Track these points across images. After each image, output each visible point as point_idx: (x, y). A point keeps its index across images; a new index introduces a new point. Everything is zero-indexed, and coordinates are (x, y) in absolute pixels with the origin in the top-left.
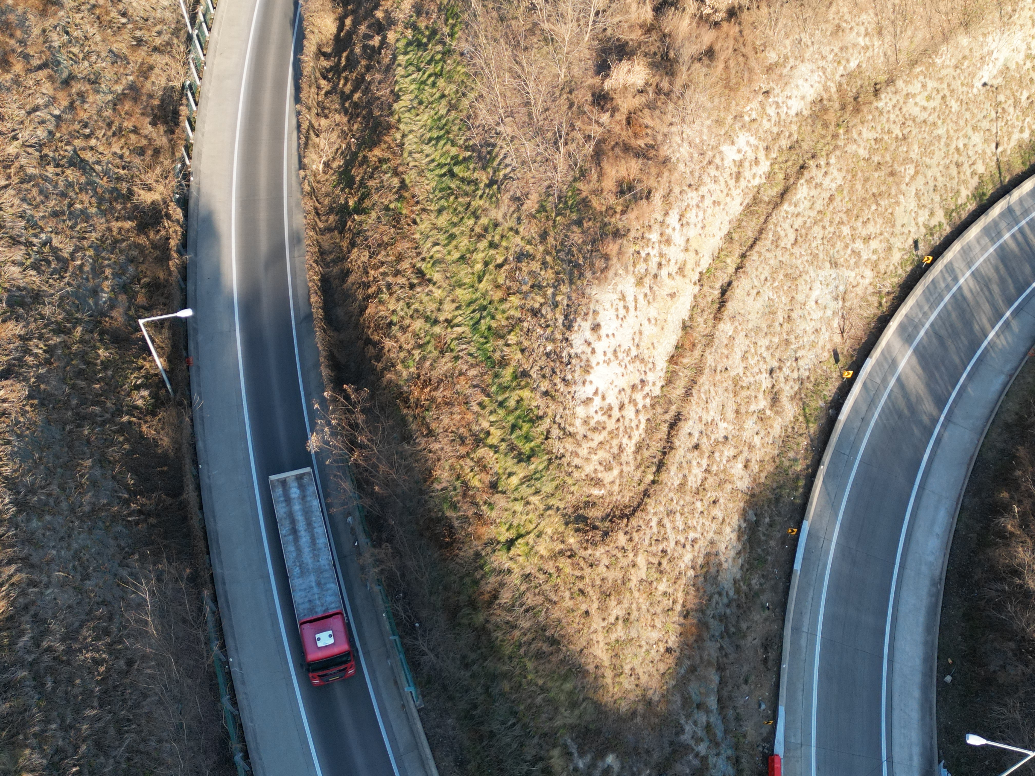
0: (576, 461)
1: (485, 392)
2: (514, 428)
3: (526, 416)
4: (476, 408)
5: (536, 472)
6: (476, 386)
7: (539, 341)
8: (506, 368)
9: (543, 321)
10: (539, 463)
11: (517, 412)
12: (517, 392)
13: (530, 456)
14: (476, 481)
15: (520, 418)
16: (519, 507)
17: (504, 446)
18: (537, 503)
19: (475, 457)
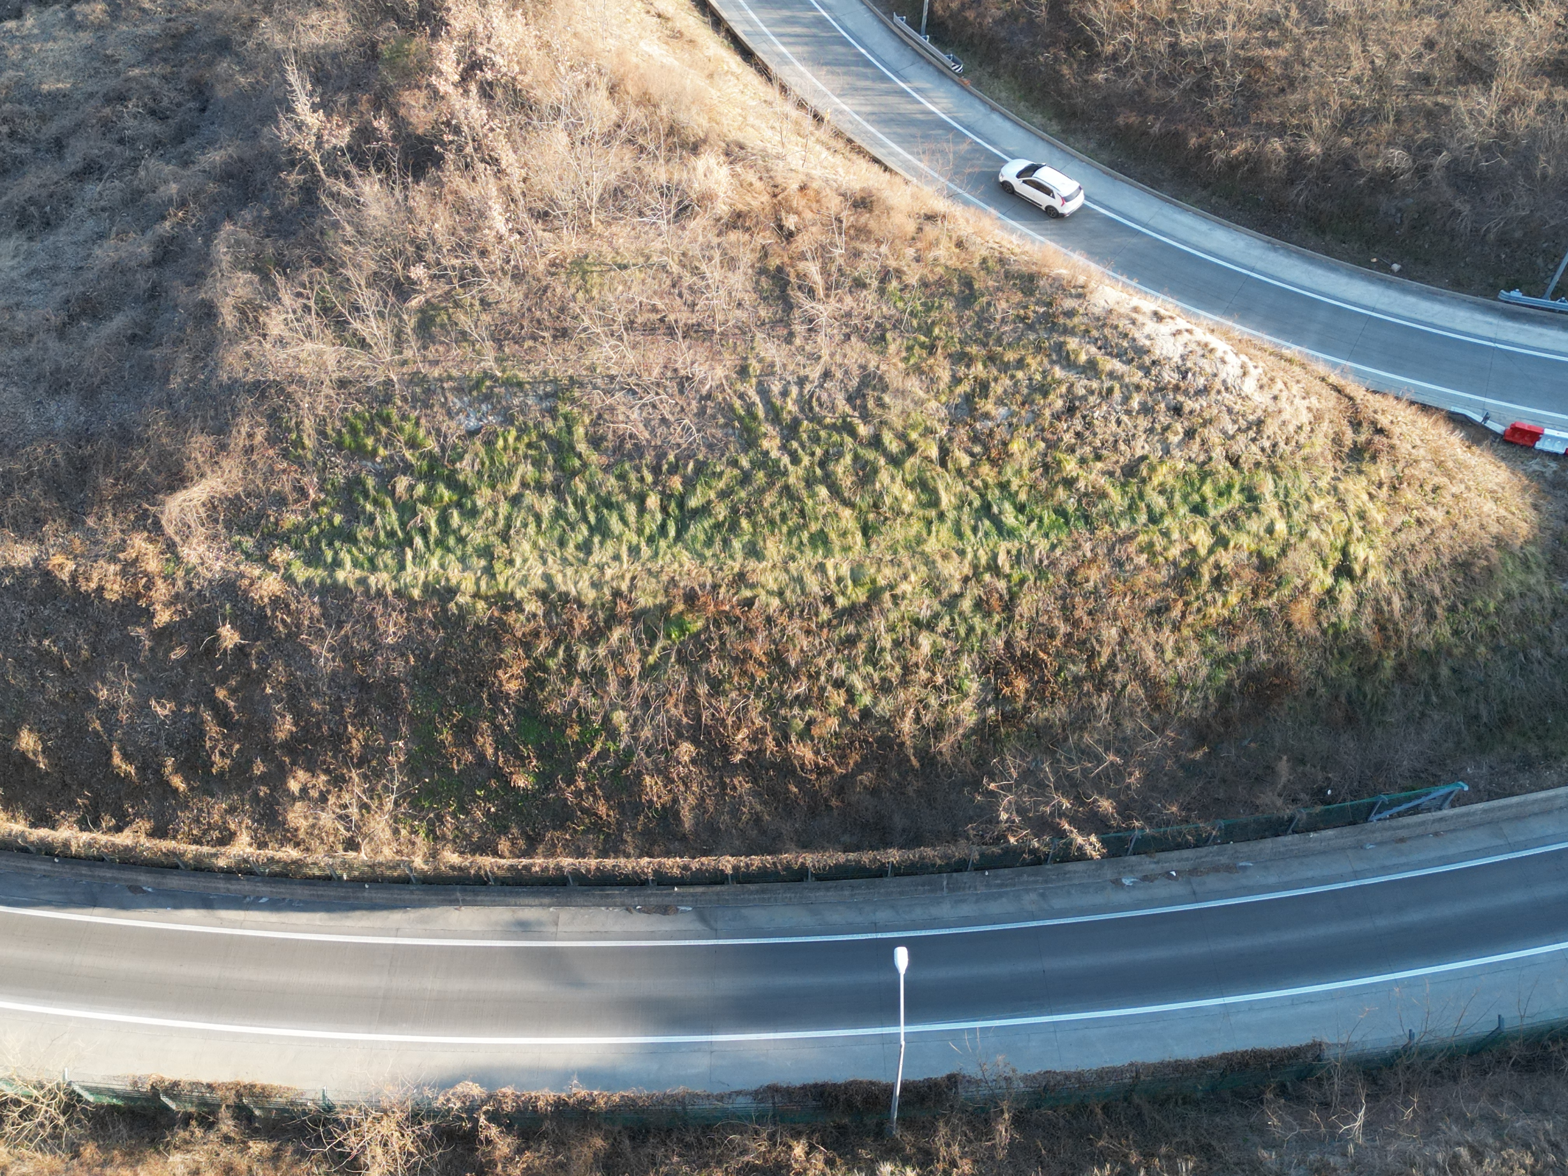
0: (1291, 428)
1: (1128, 538)
2: (1199, 509)
3: (1192, 484)
4: (1142, 560)
5: (1276, 494)
6: (1111, 550)
7: (1113, 419)
8: (1104, 495)
9: (1092, 400)
10: (1267, 485)
11: (1177, 497)
12: (1148, 489)
13: (1251, 496)
14: (1233, 599)
15: (1189, 494)
16: (1314, 533)
17: (1223, 529)
18: (1323, 502)
19: (1204, 588)
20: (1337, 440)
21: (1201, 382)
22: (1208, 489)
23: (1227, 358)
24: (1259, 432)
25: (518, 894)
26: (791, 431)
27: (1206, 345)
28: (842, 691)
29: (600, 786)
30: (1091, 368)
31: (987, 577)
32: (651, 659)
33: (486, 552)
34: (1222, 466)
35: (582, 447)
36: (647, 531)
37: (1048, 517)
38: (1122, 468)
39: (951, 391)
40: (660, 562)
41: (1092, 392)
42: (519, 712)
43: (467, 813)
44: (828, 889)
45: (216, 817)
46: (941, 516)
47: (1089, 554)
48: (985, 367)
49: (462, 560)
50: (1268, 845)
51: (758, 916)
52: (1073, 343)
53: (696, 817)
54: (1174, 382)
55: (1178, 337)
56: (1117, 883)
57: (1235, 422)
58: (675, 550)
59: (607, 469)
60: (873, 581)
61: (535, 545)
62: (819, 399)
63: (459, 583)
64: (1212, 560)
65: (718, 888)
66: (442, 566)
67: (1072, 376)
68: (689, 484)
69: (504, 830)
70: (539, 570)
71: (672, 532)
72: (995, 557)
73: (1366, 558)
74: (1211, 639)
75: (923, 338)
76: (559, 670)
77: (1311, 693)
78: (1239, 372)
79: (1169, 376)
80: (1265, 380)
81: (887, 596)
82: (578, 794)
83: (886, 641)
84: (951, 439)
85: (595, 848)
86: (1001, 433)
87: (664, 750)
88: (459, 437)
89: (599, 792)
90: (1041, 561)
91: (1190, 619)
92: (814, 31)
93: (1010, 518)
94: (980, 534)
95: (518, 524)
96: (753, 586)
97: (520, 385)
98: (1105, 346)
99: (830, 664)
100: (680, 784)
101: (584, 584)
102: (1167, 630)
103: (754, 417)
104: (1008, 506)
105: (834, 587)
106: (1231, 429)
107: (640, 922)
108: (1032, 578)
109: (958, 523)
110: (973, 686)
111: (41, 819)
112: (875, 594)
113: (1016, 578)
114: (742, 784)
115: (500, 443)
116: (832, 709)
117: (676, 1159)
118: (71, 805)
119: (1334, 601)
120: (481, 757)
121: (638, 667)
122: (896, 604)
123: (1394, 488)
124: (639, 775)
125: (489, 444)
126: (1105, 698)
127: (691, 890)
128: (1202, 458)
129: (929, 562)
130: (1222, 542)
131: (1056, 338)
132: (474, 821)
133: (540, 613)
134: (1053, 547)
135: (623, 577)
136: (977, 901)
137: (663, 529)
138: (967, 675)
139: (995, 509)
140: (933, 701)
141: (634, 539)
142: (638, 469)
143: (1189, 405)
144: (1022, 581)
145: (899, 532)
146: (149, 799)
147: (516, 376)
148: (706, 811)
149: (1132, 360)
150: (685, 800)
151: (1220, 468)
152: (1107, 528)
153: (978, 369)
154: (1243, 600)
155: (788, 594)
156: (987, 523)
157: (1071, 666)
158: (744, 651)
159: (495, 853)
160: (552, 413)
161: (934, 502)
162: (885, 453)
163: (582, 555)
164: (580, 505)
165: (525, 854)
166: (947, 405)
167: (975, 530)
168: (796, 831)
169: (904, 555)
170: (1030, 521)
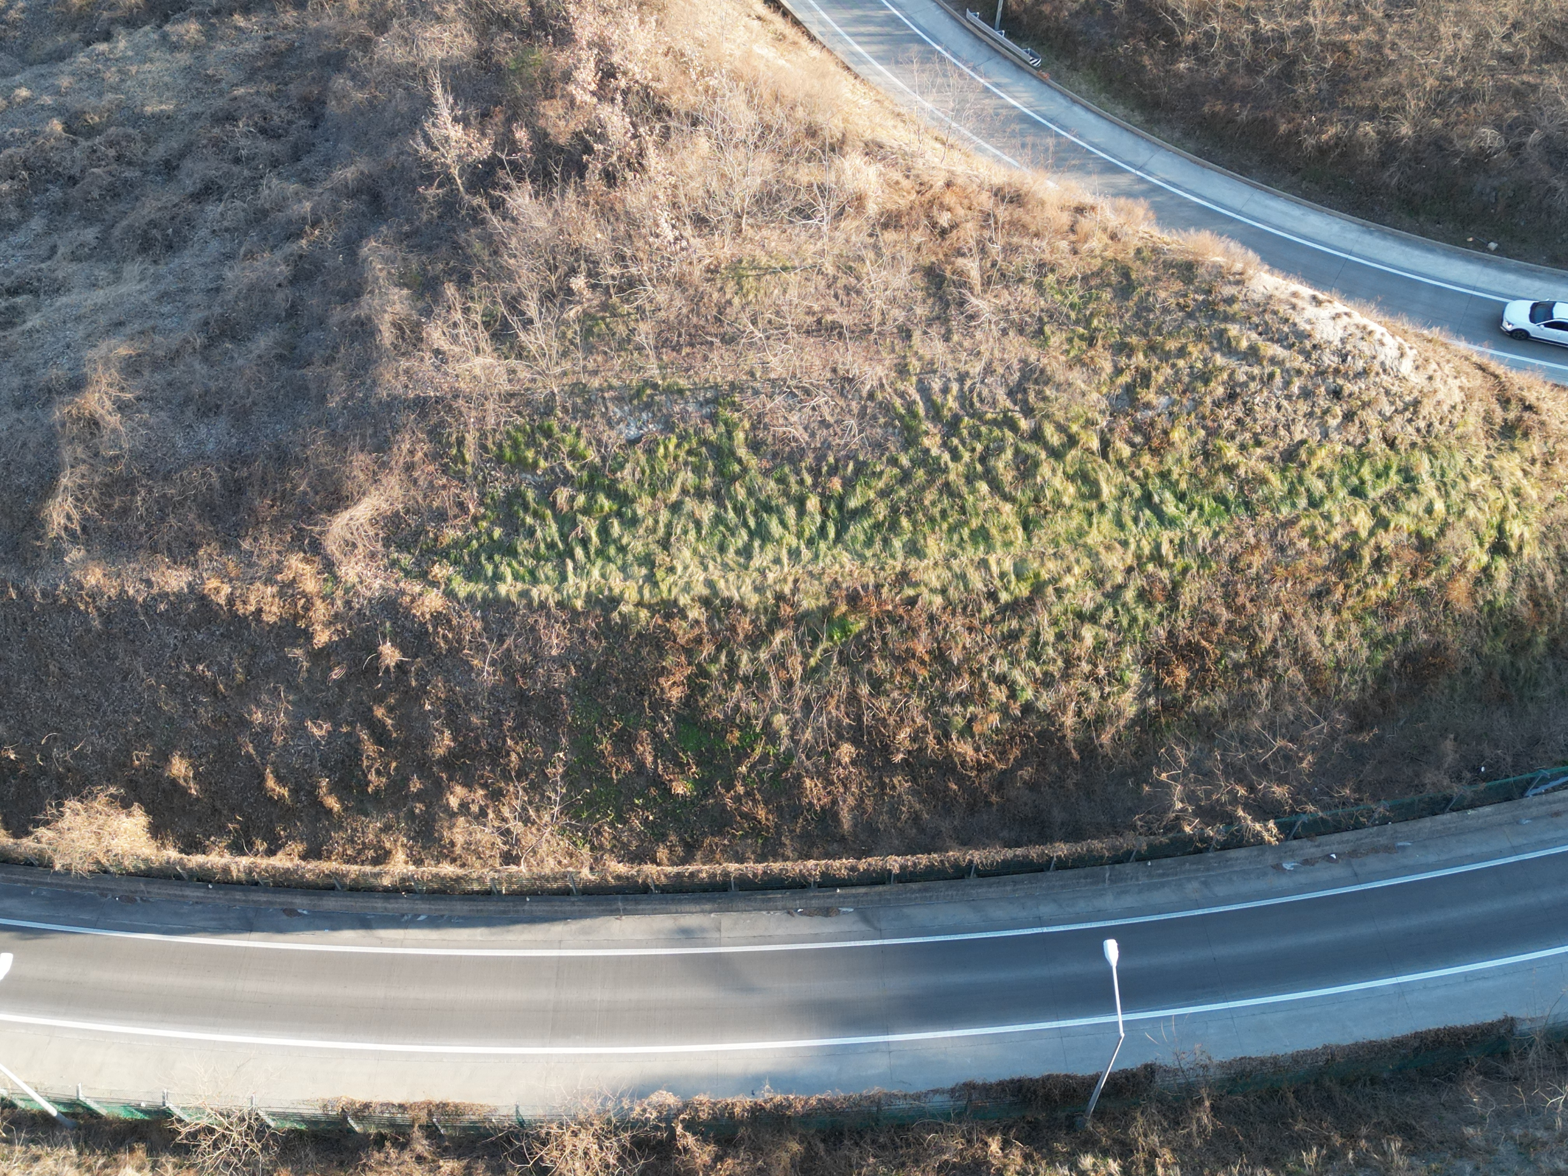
1: (1291, 523)
2: (1358, 492)
3: (1351, 467)
4: (1304, 544)
5: (1433, 474)
6: (1273, 535)
7: (1273, 404)
8: (1264, 481)
9: (1253, 386)
10: (1423, 465)
11: (1336, 481)
12: (1308, 474)
13: (1409, 476)
14: (1392, 580)
15: (1347, 477)
16: (1472, 512)
17: (1383, 510)
18: (1479, 481)
19: (1364, 570)
20: (1488, 419)
21: (1360, 364)
22: (1366, 472)
23: (1385, 341)
24: (1415, 412)
25: (680, 901)
26: (952, 427)
27: (1364, 328)
28: (1003, 687)
29: (759, 790)
30: (1252, 355)
31: (1150, 567)
32: (812, 662)
33: (648, 561)
34: (1378, 447)
35: (742, 452)
36: (807, 534)
37: (1209, 505)
38: (1281, 454)
39: (1112, 382)
40: (821, 564)
41: (1253, 378)
42: (679, 719)
43: (625, 822)
44: (990, 885)
45: (371, 836)
46: (1102, 508)
47: (1253, 541)
48: (1146, 356)
49: (623, 569)
50: (1427, 823)
51: (920, 914)
52: (1233, 330)
53: (854, 818)
54: (1334, 365)
55: (1338, 321)
56: (1278, 868)
57: (1392, 403)
58: (835, 551)
59: (766, 473)
60: (1037, 575)
61: (695, 552)
62: (979, 395)
63: (622, 593)
64: (1372, 542)
65: (880, 888)
66: (603, 576)
67: (1233, 363)
68: (849, 485)
69: (662, 838)
70: (701, 576)
71: (832, 534)
72: (1158, 547)
73: (1522, 535)
74: (1370, 621)
75: (1081, 330)
76: (721, 675)
77: (1466, 671)
78: (1396, 353)
79: (1329, 360)
80: (1420, 362)
81: (1050, 590)
82: (738, 799)
83: (1048, 635)
84: (1111, 430)
85: (754, 852)
86: (1162, 422)
87: (825, 752)
88: (620, 447)
89: (758, 797)
90: (1204, 549)
91: (1350, 602)
92: (887, 29)
93: (1171, 508)
94: (1142, 524)
95: (679, 531)
96: (916, 585)
97: (681, 392)
98: (1265, 332)
99: (992, 660)
100: (839, 785)
101: (747, 589)
102: (1328, 613)
103: (914, 415)
104: (1168, 495)
105: (997, 582)
106: (1388, 410)
107: (803, 925)
108: (1195, 566)
109: (1118, 514)
110: (1134, 678)
111: (191, 846)
112: (1038, 588)
113: (1179, 566)
114: (901, 783)
115: (661, 450)
116: (994, 705)
117: (871, 1160)
118: (221, 830)
119: (1490, 578)
120: (640, 765)
121: (800, 669)
122: (1060, 597)
123: (1547, 464)
124: (798, 778)
125: (650, 452)
126: (1266, 683)
127: (854, 891)
128: (1359, 441)
129: (1092, 554)
130: (1382, 523)
131: (1217, 325)
132: (632, 830)
133: (703, 619)
134: (1216, 535)
135: (785, 580)
136: (1140, 892)
137: (822, 531)
138: (1128, 666)
139: (1156, 499)
140: (1095, 695)
141: (794, 542)
142: (798, 473)
143: (1349, 387)
144: (1185, 570)
145: (1060, 525)
146: (301, 821)
147: (677, 384)
148: (865, 812)
149: (1293, 345)
150: (844, 801)
151: (1378, 450)
152: (1268, 514)
153: (1139, 359)
154: (1402, 582)
155: (951, 591)
156: (1148, 512)
157: (1232, 654)
158: (908, 650)
159: (654, 861)
160: (713, 419)
161: (1096, 494)
162: (1046, 446)
163: (742, 560)
164: (739, 510)
165: (683, 861)
166: (1107, 396)
167: (1136, 520)
168: (955, 828)
169: (1065, 547)
170: (1190, 510)
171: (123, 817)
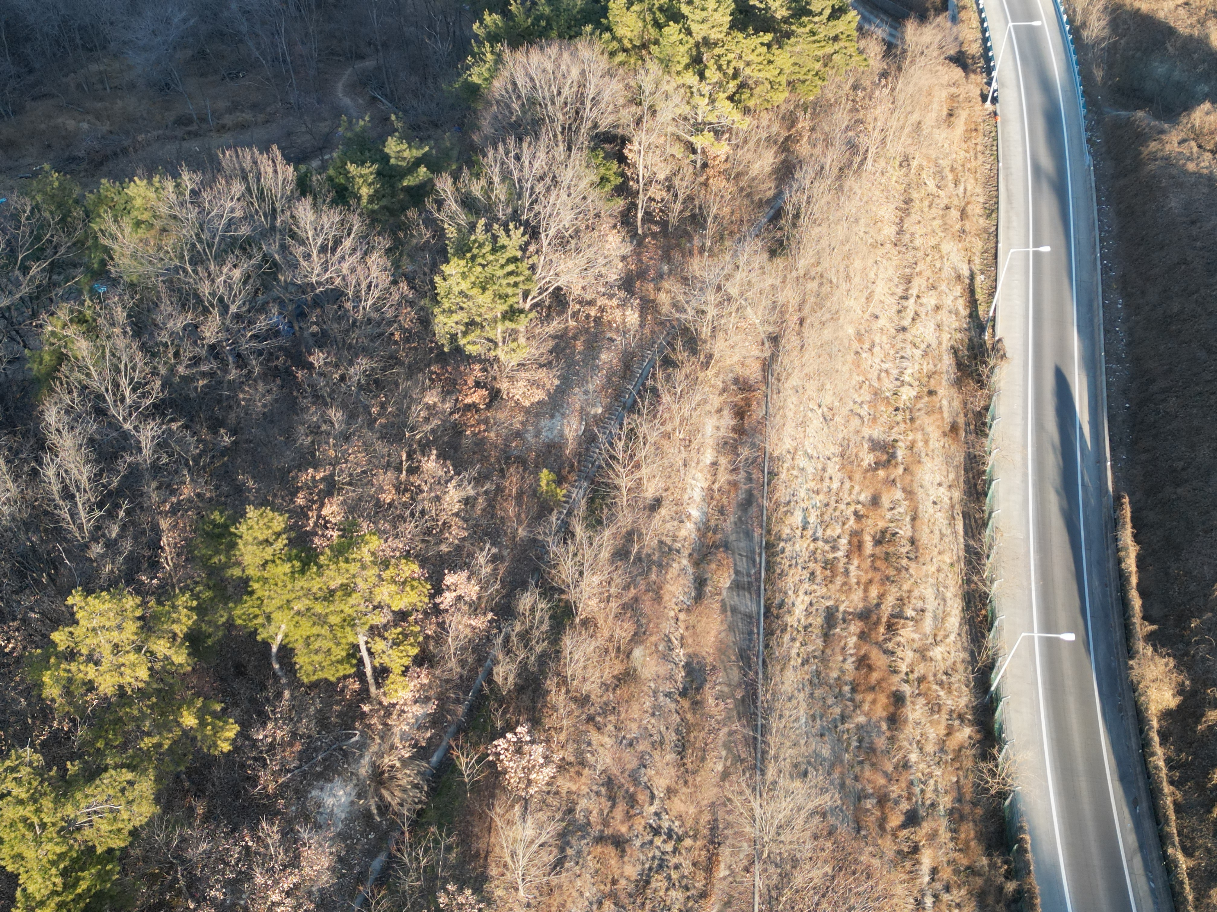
45: (1200, 842)
111: (1164, 736)
171: (1171, 692)
